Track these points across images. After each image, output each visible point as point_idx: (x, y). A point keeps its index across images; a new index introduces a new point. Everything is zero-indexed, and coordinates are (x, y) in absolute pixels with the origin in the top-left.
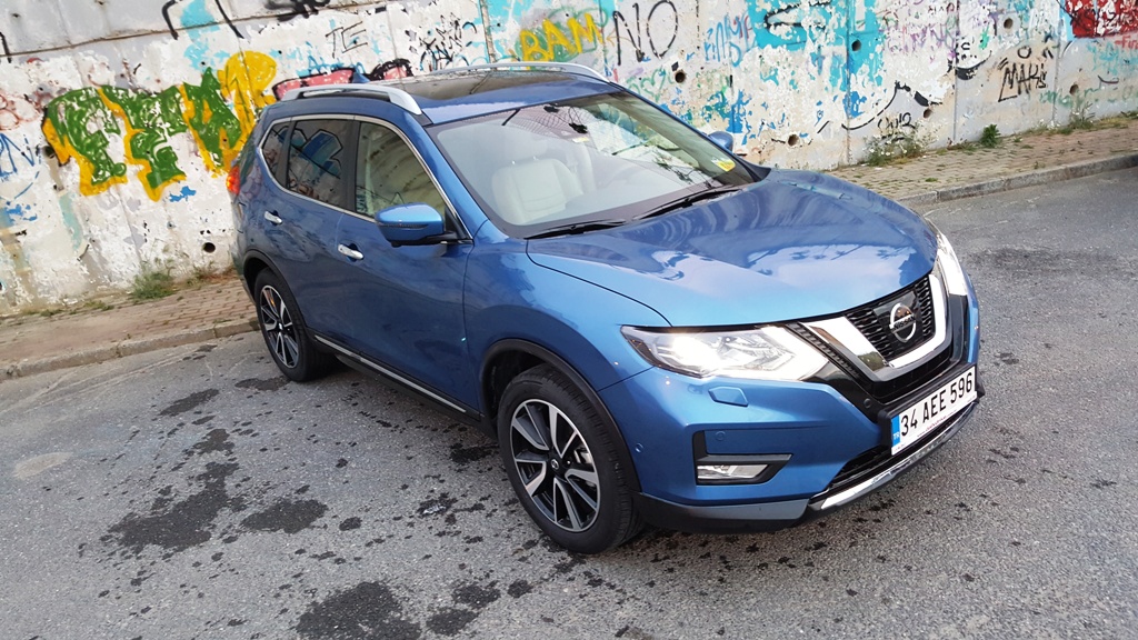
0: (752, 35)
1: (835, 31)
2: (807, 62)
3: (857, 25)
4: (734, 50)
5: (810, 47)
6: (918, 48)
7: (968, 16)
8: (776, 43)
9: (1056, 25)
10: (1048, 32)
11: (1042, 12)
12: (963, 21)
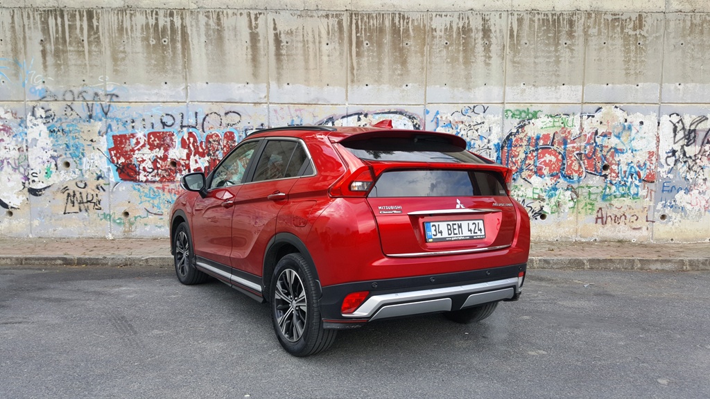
7: (34, 157)
9: (105, 170)
10: (99, 174)
11: (92, 161)
12: (31, 159)
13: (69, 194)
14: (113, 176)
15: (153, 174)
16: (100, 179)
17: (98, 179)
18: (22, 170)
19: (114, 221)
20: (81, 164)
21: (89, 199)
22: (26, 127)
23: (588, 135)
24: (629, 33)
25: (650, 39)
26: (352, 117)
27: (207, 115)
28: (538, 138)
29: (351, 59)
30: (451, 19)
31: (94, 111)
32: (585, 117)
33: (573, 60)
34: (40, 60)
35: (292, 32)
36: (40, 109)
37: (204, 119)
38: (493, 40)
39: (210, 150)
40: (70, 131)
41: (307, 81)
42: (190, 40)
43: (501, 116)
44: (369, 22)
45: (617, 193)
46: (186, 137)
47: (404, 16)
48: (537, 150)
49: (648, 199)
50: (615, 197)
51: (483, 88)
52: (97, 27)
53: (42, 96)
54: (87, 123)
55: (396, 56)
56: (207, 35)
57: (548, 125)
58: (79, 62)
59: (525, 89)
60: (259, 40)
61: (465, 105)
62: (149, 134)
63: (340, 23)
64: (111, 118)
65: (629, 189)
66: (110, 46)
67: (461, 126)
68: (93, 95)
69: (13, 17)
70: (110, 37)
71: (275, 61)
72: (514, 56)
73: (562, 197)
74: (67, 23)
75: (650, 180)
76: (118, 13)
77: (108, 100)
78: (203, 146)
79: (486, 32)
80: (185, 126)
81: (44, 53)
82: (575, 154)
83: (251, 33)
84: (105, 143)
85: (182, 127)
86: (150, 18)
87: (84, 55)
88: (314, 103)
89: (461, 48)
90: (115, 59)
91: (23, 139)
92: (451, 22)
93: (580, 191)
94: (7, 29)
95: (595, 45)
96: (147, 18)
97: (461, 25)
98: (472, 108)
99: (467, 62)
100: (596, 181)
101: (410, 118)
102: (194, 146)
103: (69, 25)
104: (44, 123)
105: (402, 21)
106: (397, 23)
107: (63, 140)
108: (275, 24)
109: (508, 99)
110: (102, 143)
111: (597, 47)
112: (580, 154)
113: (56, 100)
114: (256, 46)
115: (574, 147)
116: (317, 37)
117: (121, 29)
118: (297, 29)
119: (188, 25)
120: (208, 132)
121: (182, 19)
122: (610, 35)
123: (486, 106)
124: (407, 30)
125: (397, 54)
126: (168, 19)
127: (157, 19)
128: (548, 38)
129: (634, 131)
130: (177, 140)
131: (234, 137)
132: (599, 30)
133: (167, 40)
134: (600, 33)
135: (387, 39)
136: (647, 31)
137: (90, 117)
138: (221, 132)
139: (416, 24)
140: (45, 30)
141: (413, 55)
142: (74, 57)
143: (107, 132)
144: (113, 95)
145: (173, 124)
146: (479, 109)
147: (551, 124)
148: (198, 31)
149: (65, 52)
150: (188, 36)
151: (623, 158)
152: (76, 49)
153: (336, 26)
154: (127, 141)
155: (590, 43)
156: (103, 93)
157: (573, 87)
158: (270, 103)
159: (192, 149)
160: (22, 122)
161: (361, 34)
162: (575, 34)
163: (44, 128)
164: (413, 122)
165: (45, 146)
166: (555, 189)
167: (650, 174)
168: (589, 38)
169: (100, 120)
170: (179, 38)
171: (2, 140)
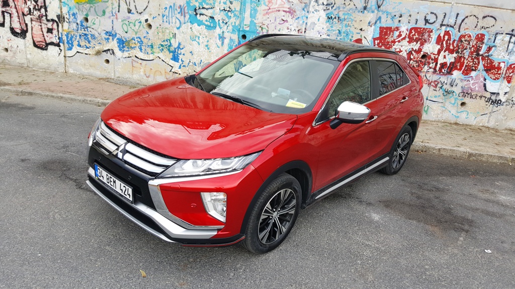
0: (188, 16)
1: (232, 26)
2: (216, 38)
3: (245, 27)
4: (178, 21)
5: (218, 31)
8: (200, 23)
27: (467, 17)
31: (369, 4)
37: (463, 20)
39: (459, 48)
40: (345, 19)
46: (442, 35)
54: (361, 14)
62: (411, 29)
64: (382, 11)
78: (455, 44)
80: (444, 25)
84: (372, 33)
85: (442, 25)
91: (304, 22)
102: (447, 43)
104: (324, 10)
107: (337, 26)
110: (369, 32)
120: (462, 32)
130: (434, 36)
131: (483, 39)
137: (365, 8)
138: (473, 33)
143: (376, 23)
145: (435, 22)
154: (392, 33)
159: (445, 45)
160: (306, 7)
163: (323, 15)
165: (321, 30)
169: (373, 12)
171: (287, 21)
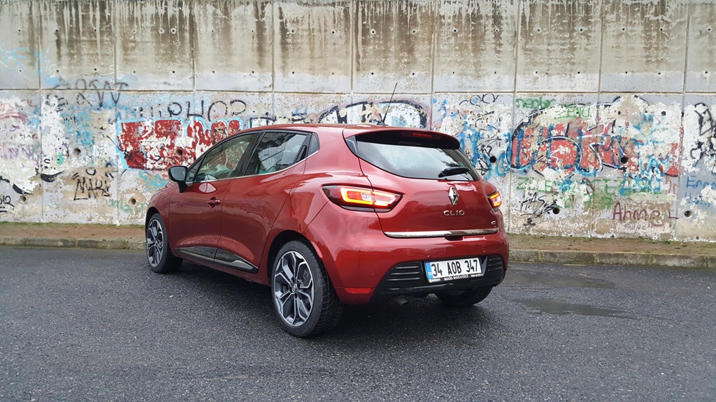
6: (14, 157)
7: (47, 144)
9: (114, 158)
10: (108, 161)
11: (102, 148)
12: (45, 146)
13: (79, 181)
14: (122, 164)
15: (160, 162)
16: (109, 166)
17: (107, 166)
18: (35, 156)
19: (122, 208)
20: (92, 151)
21: (98, 186)
22: (40, 115)
23: (605, 126)
24: (651, 19)
25: (674, 24)
26: (357, 106)
27: (213, 104)
28: (551, 128)
29: (357, 47)
30: (461, 5)
31: (104, 100)
32: (602, 107)
33: (590, 47)
34: (55, 50)
35: (298, 21)
36: (54, 98)
37: (210, 108)
38: (504, 27)
39: (215, 139)
40: (82, 119)
41: (312, 70)
42: (198, 29)
43: (511, 105)
44: (375, 10)
45: (637, 187)
46: (192, 126)
47: (411, 4)
48: (550, 141)
49: (671, 194)
50: (634, 191)
51: (493, 77)
52: (109, 17)
53: (55, 85)
54: (98, 112)
55: (403, 44)
56: (214, 24)
57: (562, 115)
58: (91, 52)
59: (537, 78)
60: (266, 29)
61: (474, 94)
62: (157, 123)
63: (346, 11)
64: (120, 106)
65: (650, 183)
66: (121, 36)
67: (469, 116)
68: (104, 83)
69: (31, 8)
70: (121, 27)
71: (280, 49)
72: (526, 44)
73: (576, 190)
74: (80, 14)
75: (674, 174)
76: (129, 4)
77: (118, 89)
78: (209, 135)
79: (497, 19)
80: (191, 115)
81: (58, 43)
82: (591, 145)
83: (257, 22)
84: (115, 131)
85: (189, 115)
86: (159, 8)
87: (96, 44)
88: (318, 92)
89: (470, 35)
90: (125, 49)
91: (37, 126)
92: (460, 9)
93: (596, 184)
94: (25, 20)
95: (613, 31)
96: (156, 8)
97: (470, 12)
98: (481, 97)
99: (477, 50)
100: (613, 174)
101: (416, 107)
102: (199, 134)
103: (83, 15)
104: (57, 111)
105: (409, 8)
106: (404, 11)
107: (75, 128)
108: (281, 13)
109: (519, 87)
110: (111, 131)
111: (615, 34)
112: (595, 146)
113: (69, 89)
114: (262, 35)
115: (589, 138)
116: (323, 25)
117: (132, 20)
118: (303, 17)
119: (196, 14)
120: (213, 121)
121: (191, 8)
122: (630, 20)
123: (496, 95)
124: (414, 18)
125: (404, 42)
126: (177, 9)
127: (166, 9)
128: (563, 24)
129: (655, 122)
130: (184, 129)
131: (238, 126)
132: (618, 15)
133: (174, 30)
134: (618, 19)
135: (394, 27)
136: (670, 17)
137: (101, 105)
138: (226, 121)
139: (424, 11)
140: (60, 21)
141: (421, 42)
142: (87, 47)
143: (116, 120)
144: (123, 83)
145: (180, 113)
146: (488, 98)
147: (565, 114)
148: (206, 21)
149: (78, 41)
150: (196, 25)
151: (642, 150)
152: (89, 39)
153: (342, 14)
154: (136, 129)
155: (608, 29)
156: (114, 82)
157: (589, 76)
158: (275, 92)
159: (198, 137)
160: (37, 110)
161: (368, 21)
162: (592, 20)
163: (57, 116)
164: (419, 112)
165: (58, 133)
166: (569, 182)
167: (673, 167)
168: (607, 24)
169: (110, 108)
170: (187, 27)
171: (18, 127)
